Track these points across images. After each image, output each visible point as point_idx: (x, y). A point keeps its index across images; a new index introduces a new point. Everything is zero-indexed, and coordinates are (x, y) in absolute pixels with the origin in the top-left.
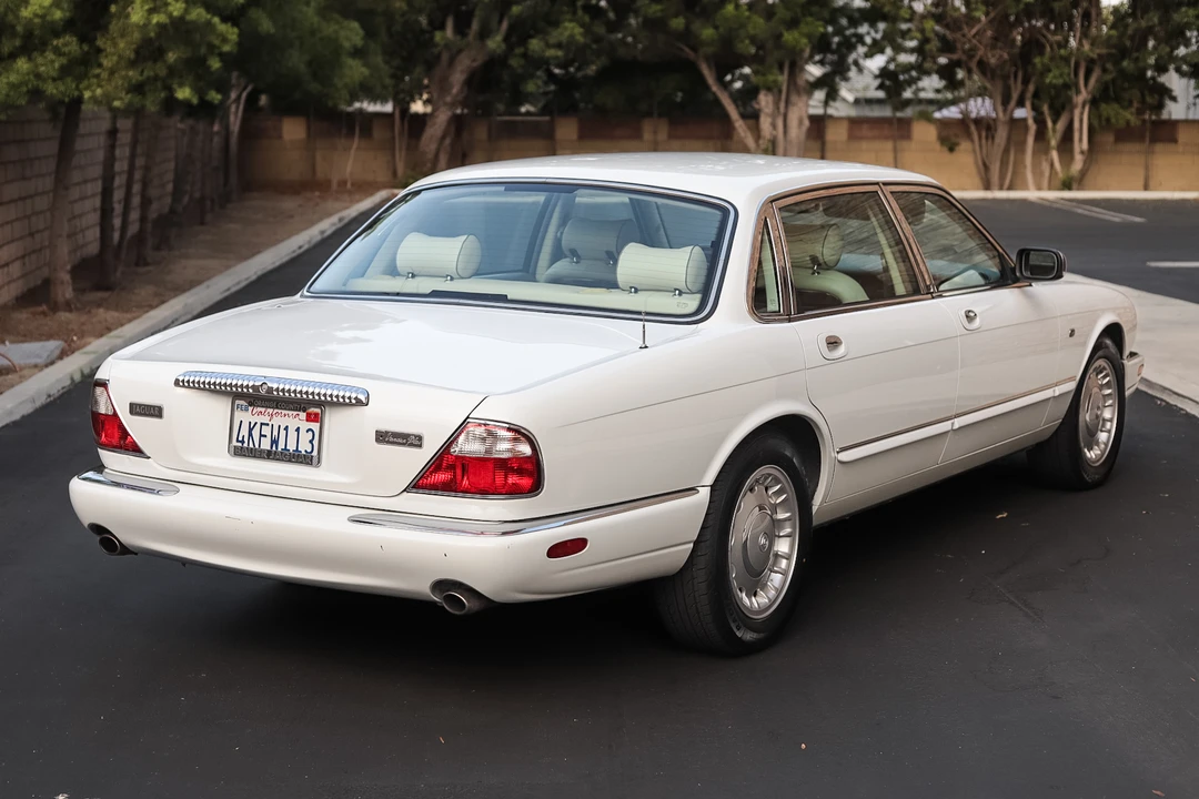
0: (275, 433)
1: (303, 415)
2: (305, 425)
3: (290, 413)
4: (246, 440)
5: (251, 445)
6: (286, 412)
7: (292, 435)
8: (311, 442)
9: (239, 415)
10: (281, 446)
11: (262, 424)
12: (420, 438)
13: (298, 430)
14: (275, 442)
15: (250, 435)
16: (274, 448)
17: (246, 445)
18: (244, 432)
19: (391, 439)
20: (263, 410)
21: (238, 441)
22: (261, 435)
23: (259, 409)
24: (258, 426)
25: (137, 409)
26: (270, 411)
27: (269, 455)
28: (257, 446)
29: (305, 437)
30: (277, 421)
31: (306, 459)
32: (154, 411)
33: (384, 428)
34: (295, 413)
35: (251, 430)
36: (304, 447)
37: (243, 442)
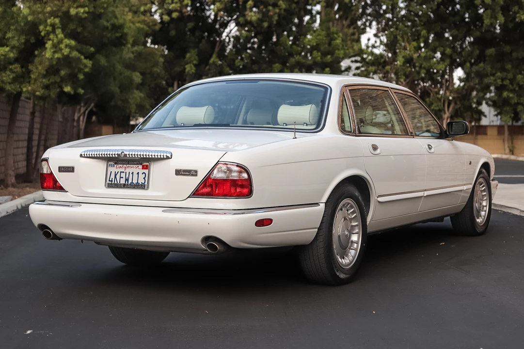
0: (127, 176)
1: (141, 167)
2: (141, 171)
3: (134, 166)
4: (113, 180)
5: (116, 182)
6: (133, 166)
7: (135, 176)
8: (144, 178)
9: (110, 169)
10: (130, 181)
11: (121, 172)
12: (196, 172)
13: (138, 173)
14: (127, 180)
15: (115, 177)
16: (127, 183)
17: (113, 182)
18: (113, 176)
19: (183, 173)
20: (121, 166)
21: (109, 181)
22: (121, 177)
23: (120, 165)
24: (119, 173)
25: (62, 169)
26: (125, 166)
27: (124, 186)
28: (118, 182)
29: (141, 176)
30: (128, 170)
31: (142, 187)
32: (71, 169)
33: (179, 168)
34: (137, 166)
35: (116, 175)
36: (141, 181)
37: (112, 181)
